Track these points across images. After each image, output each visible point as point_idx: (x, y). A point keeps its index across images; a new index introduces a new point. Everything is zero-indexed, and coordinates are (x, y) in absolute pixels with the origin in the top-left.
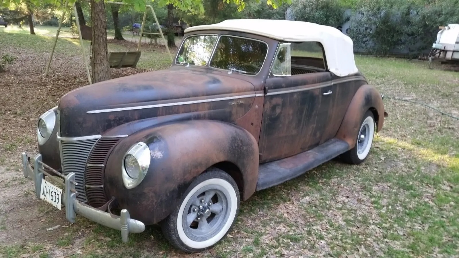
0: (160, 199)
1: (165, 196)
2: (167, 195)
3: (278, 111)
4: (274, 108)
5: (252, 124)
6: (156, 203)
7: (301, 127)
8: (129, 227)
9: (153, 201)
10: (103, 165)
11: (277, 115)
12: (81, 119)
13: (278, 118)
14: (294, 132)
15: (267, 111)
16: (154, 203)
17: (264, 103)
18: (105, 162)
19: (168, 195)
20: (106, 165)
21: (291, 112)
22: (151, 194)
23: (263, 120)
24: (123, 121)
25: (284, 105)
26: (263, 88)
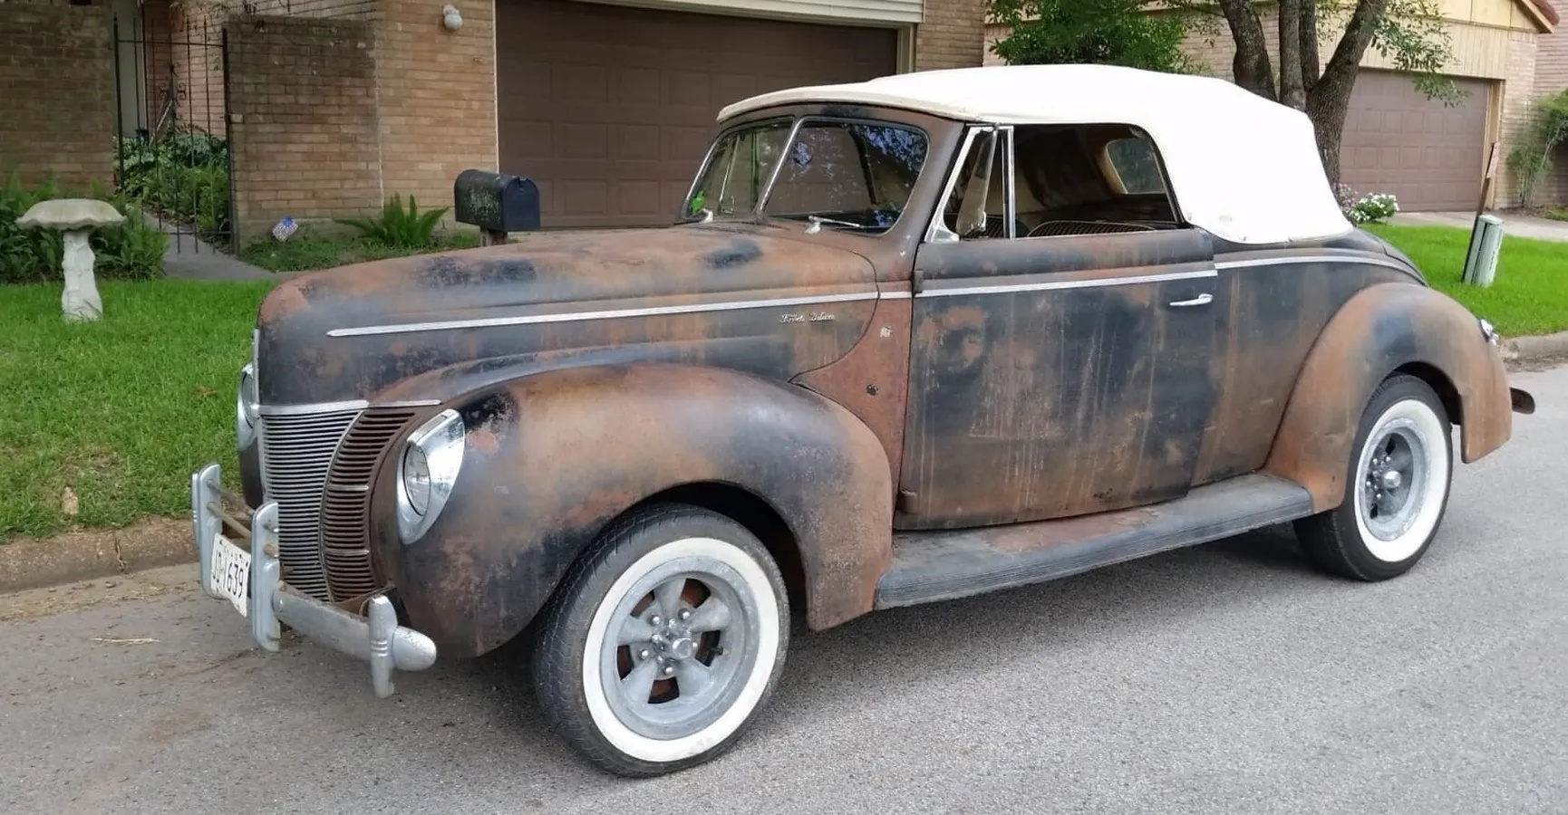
0: (490, 575)
1: (502, 566)
2: (509, 565)
3: (972, 351)
4: (954, 340)
5: (872, 391)
6: (477, 587)
7: (1080, 415)
8: (391, 651)
9: (468, 581)
10: (366, 488)
11: (966, 365)
12: (310, 353)
13: (972, 375)
14: (1051, 431)
15: (925, 348)
16: (472, 588)
17: (914, 323)
18: (372, 479)
19: (514, 564)
20: (374, 488)
21: (1028, 358)
22: (463, 559)
23: (916, 379)
24: (432, 361)
25: (993, 332)
26: (906, 274)
